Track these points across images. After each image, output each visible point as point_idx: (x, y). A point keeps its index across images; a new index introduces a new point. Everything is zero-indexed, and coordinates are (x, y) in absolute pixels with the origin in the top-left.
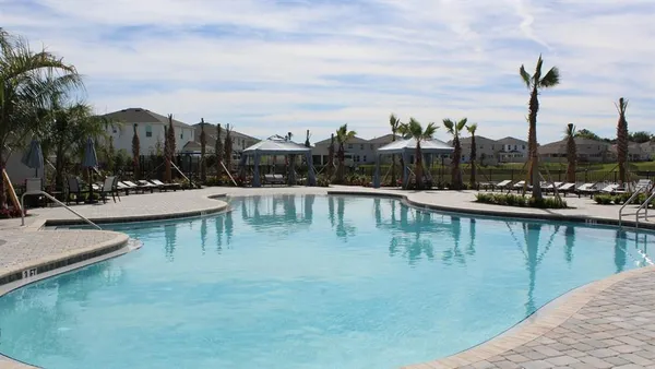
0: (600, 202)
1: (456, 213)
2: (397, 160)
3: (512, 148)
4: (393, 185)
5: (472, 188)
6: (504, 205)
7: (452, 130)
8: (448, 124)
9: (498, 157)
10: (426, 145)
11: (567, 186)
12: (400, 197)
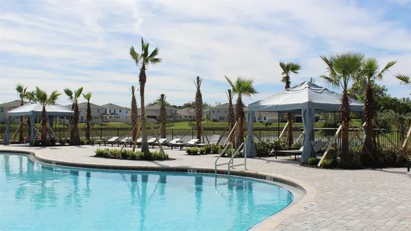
0: (190, 153)
1: (74, 168)
2: (25, 121)
3: (112, 111)
4: (21, 141)
5: (88, 144)
6: (119, 158)
7: (72, 97)
8: (69, 93)
9: (102, 118)
10: (50, 109)
11: (162, 141)
12: (29, 153)
